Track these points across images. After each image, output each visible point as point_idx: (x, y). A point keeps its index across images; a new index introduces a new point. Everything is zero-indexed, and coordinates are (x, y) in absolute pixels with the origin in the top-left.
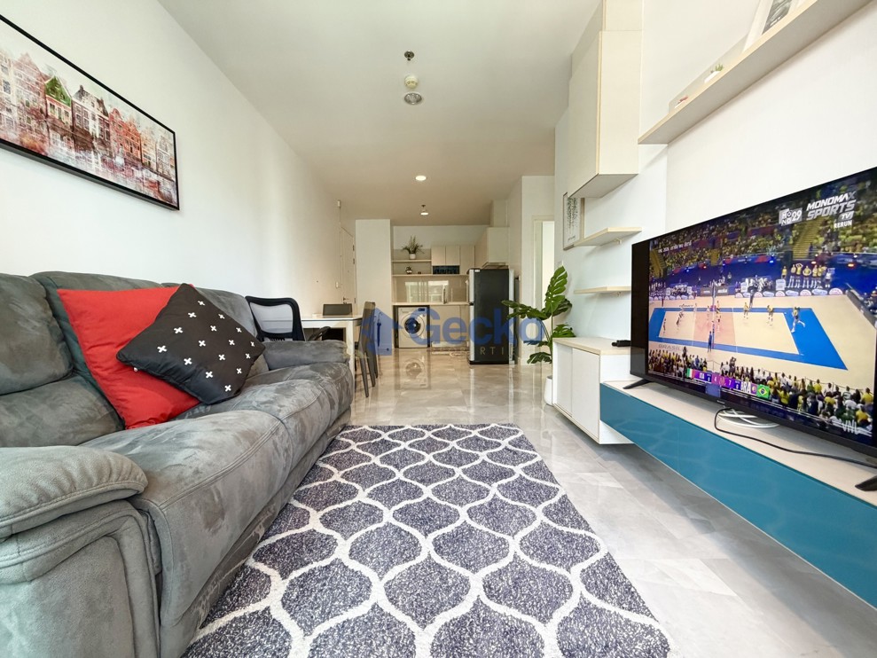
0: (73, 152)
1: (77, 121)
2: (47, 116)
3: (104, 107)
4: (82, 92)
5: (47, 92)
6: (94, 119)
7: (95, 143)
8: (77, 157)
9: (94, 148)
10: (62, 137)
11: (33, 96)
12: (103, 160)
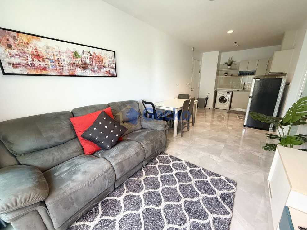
0: (83, 71)
1: (83, 61)
2: (75, 64)
3: (90, 53)
4: (84, 52)
5: (74, 56)
6: (88, 59)
7: (88, 66)
8: (84, 72)
9: (88, 68)
10: (79, 69)
11: (71, 59)
12: (91, 70)
